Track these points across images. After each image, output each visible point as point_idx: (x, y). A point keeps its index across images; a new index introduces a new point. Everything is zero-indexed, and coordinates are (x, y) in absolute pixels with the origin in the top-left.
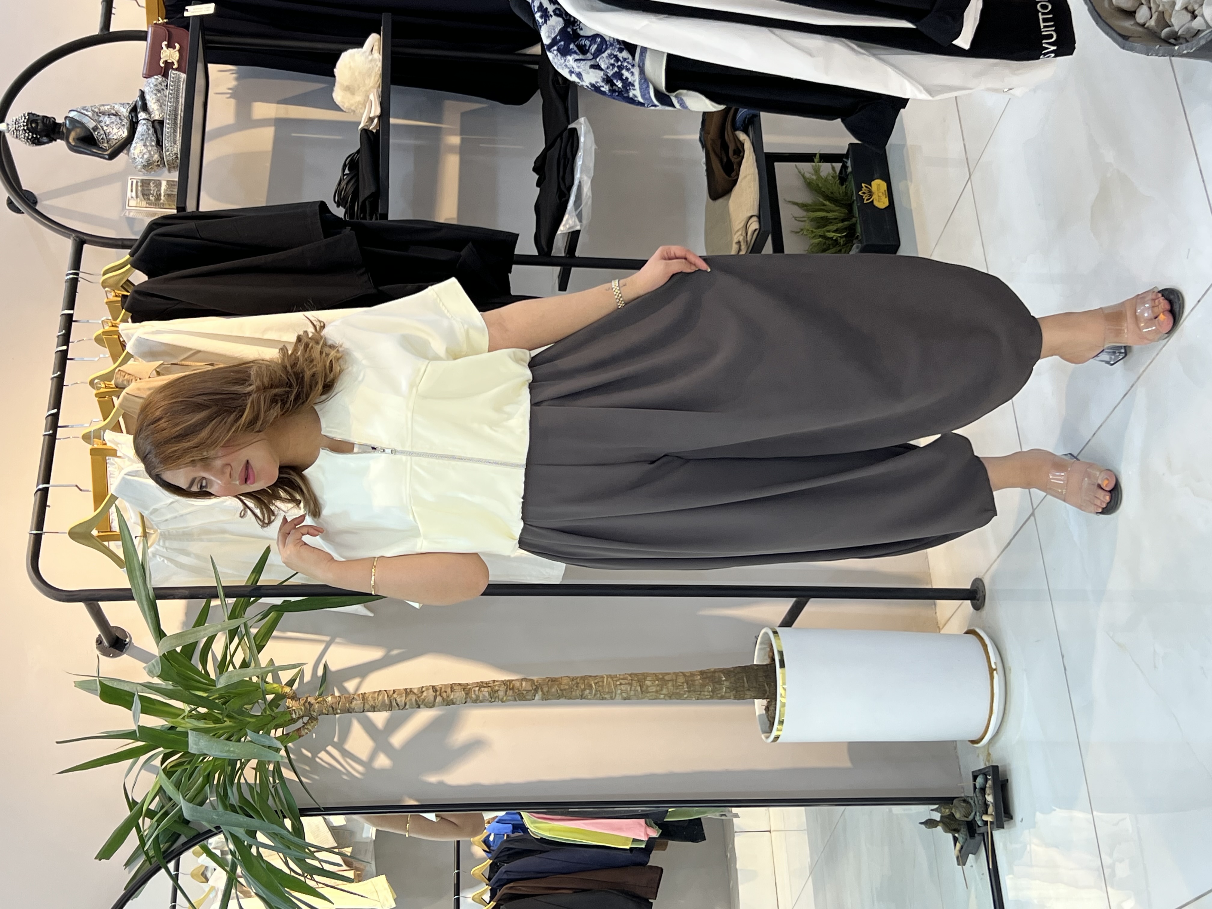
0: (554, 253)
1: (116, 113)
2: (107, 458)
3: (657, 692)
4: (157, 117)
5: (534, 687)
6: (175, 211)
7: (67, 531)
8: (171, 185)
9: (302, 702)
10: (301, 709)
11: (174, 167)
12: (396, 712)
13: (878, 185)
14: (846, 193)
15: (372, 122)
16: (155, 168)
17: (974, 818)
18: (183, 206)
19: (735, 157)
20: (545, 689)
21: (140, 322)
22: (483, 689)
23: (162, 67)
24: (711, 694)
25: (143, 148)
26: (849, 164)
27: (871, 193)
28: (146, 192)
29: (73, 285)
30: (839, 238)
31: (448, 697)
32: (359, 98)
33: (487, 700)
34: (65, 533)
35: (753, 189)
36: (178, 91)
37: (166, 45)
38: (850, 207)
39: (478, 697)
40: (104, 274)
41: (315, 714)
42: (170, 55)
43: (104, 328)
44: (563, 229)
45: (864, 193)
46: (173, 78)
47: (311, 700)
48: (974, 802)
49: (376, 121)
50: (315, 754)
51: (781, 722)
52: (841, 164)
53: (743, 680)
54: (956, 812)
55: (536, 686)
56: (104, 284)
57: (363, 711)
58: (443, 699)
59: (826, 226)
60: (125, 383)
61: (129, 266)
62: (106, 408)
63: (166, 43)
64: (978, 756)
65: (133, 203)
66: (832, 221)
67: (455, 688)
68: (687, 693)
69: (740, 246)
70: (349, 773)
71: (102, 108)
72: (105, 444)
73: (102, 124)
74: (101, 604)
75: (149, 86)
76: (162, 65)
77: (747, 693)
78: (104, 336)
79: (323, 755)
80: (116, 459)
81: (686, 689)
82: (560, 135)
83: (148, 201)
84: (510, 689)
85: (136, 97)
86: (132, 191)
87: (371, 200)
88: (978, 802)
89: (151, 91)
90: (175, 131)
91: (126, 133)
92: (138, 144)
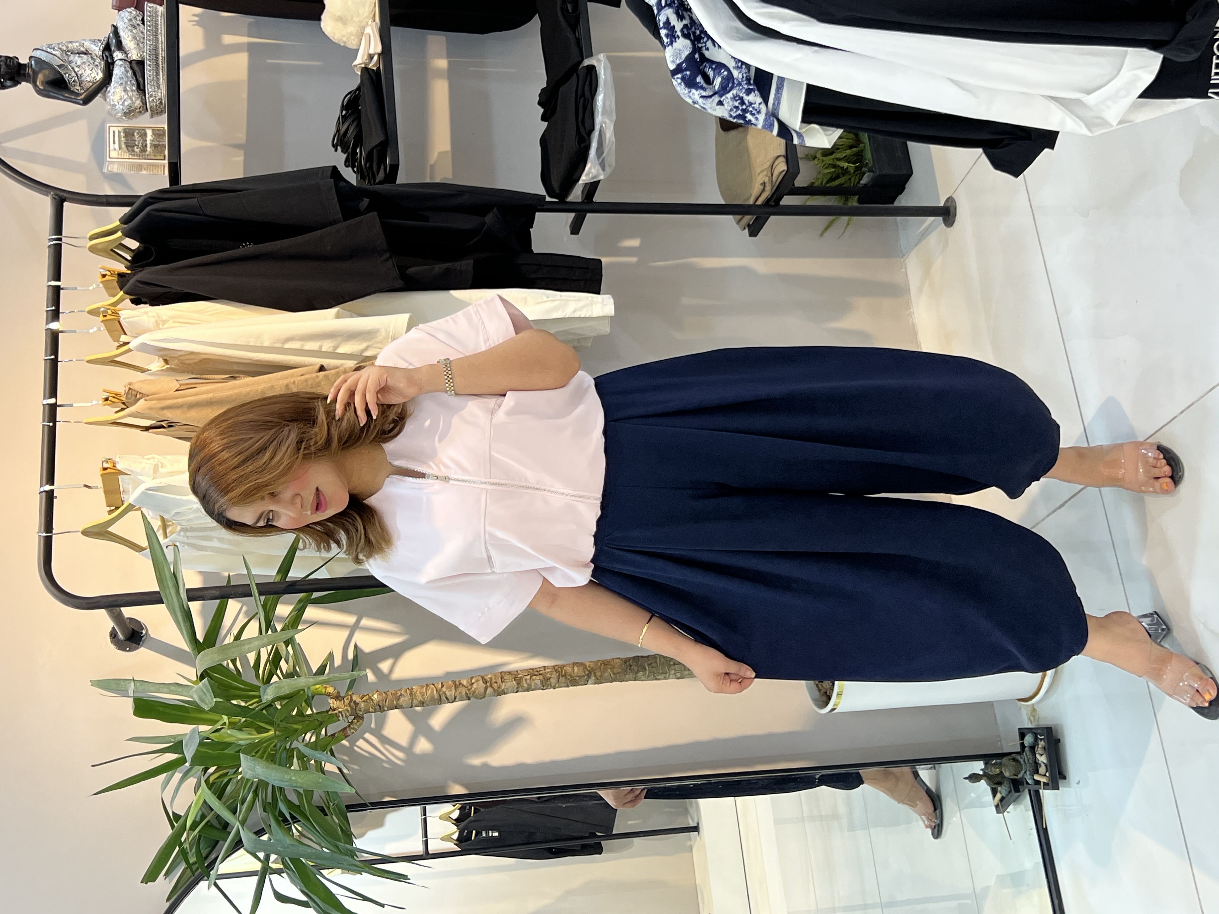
1: (86, 50)
4: (135, 58)
5: (587, 671)
7: (80, 531)
8: (158, 135)
9: (347, 702)
11: (157, 113)
15: (372, 59)
16: (138, 115)
17: (1023, 776)
20: (598, 674)
22: (534, 677)
25: (123, 93)
28: (130, 143)
31: (499, 687)
32: (352, 29)
36: (156, 26)
39: (530, 685)
40: (91, 240)
41: (361, 713)
43: (99, 304)
44: (583, 180)
46: (149, 11)
47: (356, 699)
48: (1024, 761)
49: (376, 58)
51: (839, 695)
56: (92, 252)
57: (411, 707)
58: (494, 690)
61: (120, 234)
65: (115, 154)
67: (505, 678)
70: (390, 761)
71: (70, 46)
73: (73, 65)
74: (124, 608)
75: (122, 21)
78: (99, 311)
79: (361, 743)
82: (575, 69)
84: (562, 676)
85: (108, 34)
86: (114, 143)
87: (379, 148)
88: (1028, 760)
89: (125, 26)
90: (157, 74)
91: (101, 75)
92: (117, 90)
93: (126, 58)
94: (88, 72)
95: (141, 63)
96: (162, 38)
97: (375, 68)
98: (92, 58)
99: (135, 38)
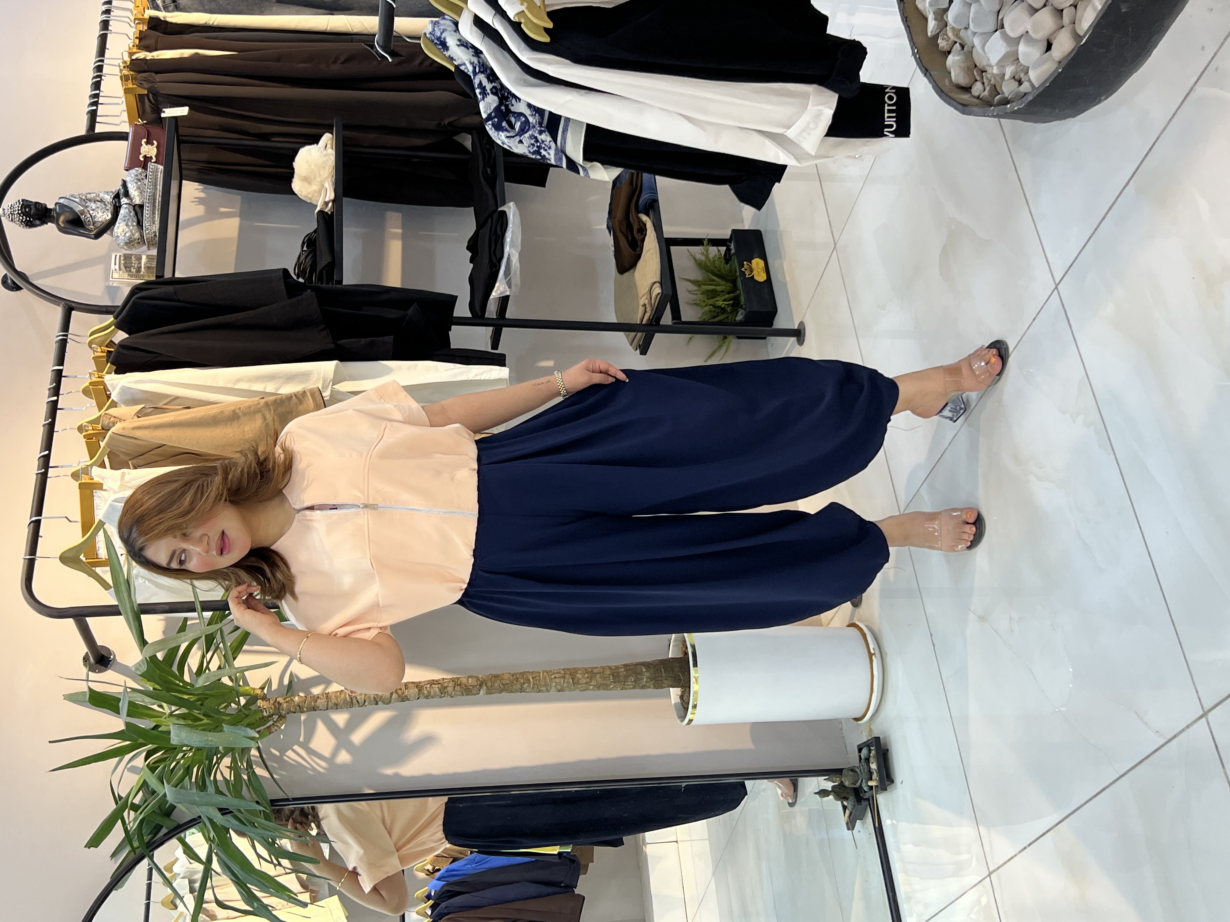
0: (487, 315)
1: (101, 199)
2: (94, 491)
3: (587, 683)
4: (137, 203)
5: (480, 683)
6: (154, 279)
7: (58, 556)
8: (151, 259)
9: (272, 702)
10: (271, 708)
11: (153, 244)
12: (356, 709)
13: (758, 263)
14: (731, 271)
15: (327, 205)
16: (136, 245)
17: (861, 784)
18: (161, 274)
19: (639, 234)
20: (489, 684)
21: (124, 373)
22: (433, 686)
23: (142, 161)
24: (634, 683)
25: (125, 227)
26: (732, 246)
27: (751, 270)
28: (128, 265)
29: (63, 344)
30: (726, 307)
31: (403, 693)
32: (315, 187)
33: (437, 696)
34: (57, 558)
35: (655, 260)
36: (156, 179)
37: (145, 142)
38: (734, 282)
39: (429, 692)
40: (91, 335)
41: (284, 712)
42: (149, 150)
43: (91, 379)
44: (495, 294)
45: (746, 270)
46: (152, 169)
47: (280, 700)
48: (860, 771)
49: (330, 204)
50: (283, 752)
51: (695, 707)
52: (725, 248)
53: (661, 671)
54: (845, 781)
55: (481, 681)
56: (90, 344)
57: (327, 709)
58: (399, 695)
59: (716, 297)
60: (111, 424)
61: (113, 327)
62: (92, 450)
63: (145, 140)
64: (862, 733)
65: (116, 275)
66: (719, 293)
67: (409, 685)
68: (613, 684)
69: (646, 308)
70: (313, 769)
71: (89, 196)
72: (93, 479)
73: (89, 209)
74: (88, 619)
75: (130, 177)
76: (142, 159)
77: (665, 682)
78: (91, 387)
79: (290, 753)
80: (102, 492)
81: (612, 680)
82: (491, 215)
83: (130, 273)
84: (458, 685)
85: (118, 186)
86: (115, 264)
87: (327, 269)
88: (864, 770)
89: (132, 180)
90: (154, 213)
91: (110, 216)
92: (121, 225)
93: (131, 203)
94: (101, 214)
95: (141, 206)
96: (160, 187)
97: (329, 213)
98: (105, 204)
99: (139, 188)
